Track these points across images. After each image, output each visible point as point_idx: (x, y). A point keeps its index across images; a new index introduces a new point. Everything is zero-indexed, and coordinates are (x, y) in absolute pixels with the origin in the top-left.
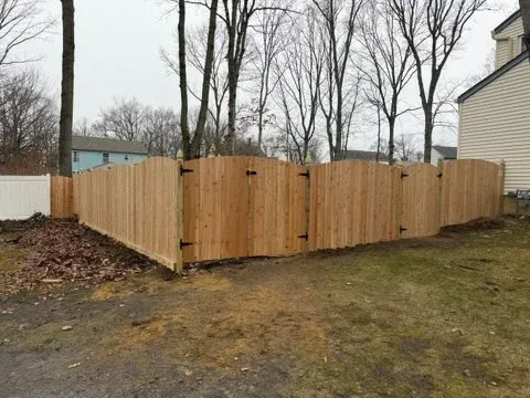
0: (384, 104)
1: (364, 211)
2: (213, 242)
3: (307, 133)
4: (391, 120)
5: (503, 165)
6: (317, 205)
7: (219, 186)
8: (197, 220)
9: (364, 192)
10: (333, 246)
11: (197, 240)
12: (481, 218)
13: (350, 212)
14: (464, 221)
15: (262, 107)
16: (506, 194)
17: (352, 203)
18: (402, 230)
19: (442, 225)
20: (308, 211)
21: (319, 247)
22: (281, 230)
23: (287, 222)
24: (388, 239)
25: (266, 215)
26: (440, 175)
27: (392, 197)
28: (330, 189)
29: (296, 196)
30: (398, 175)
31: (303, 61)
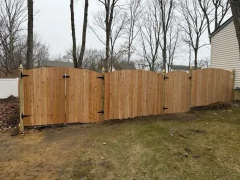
0: (192, 43)
1: (140, 98)
2: (42, 115)
3: (154, 57)
4: (196, 50)
5: (234, 71)
6: (109, 94)
7: (46, 84)
8: (32, 103)
9: (140, 87)
10: (120, 118)
11: (32, 114)
12: (218, 102)
13: (131, 99)
14: (207, 104)
15: (130, 45)
16: (235, 88)
17: (132, 93)
18: (164, 108)
19: (192, 106)
20: (103, 98)
21: (111, 118)
22: (86, 109)
23: (90, 104)
24: (156, 114)
25: (76, 100)
26: (190, 78)
27: (158, 91)
28: (118, 86)
29: (96, 90)
30: (161, 78)
31: (152, 23)
